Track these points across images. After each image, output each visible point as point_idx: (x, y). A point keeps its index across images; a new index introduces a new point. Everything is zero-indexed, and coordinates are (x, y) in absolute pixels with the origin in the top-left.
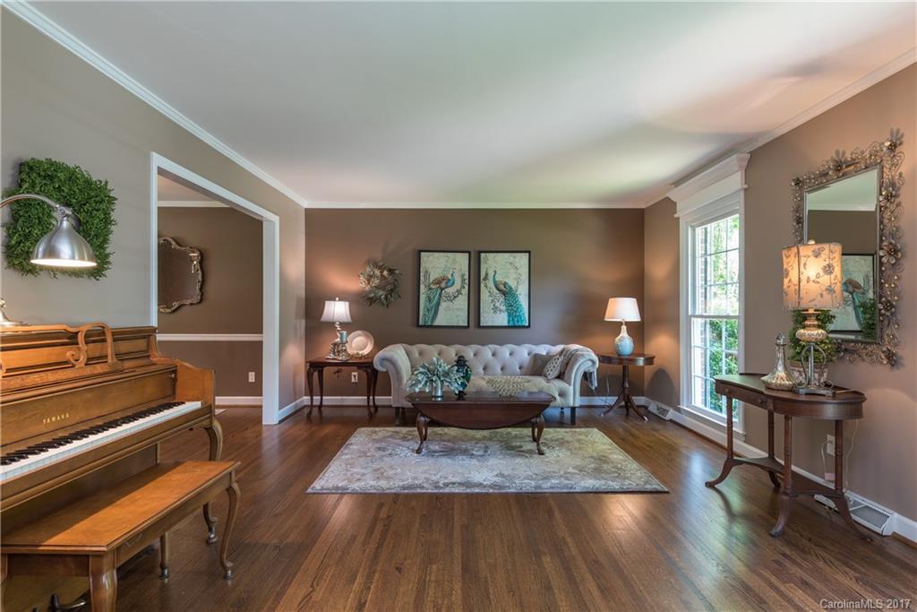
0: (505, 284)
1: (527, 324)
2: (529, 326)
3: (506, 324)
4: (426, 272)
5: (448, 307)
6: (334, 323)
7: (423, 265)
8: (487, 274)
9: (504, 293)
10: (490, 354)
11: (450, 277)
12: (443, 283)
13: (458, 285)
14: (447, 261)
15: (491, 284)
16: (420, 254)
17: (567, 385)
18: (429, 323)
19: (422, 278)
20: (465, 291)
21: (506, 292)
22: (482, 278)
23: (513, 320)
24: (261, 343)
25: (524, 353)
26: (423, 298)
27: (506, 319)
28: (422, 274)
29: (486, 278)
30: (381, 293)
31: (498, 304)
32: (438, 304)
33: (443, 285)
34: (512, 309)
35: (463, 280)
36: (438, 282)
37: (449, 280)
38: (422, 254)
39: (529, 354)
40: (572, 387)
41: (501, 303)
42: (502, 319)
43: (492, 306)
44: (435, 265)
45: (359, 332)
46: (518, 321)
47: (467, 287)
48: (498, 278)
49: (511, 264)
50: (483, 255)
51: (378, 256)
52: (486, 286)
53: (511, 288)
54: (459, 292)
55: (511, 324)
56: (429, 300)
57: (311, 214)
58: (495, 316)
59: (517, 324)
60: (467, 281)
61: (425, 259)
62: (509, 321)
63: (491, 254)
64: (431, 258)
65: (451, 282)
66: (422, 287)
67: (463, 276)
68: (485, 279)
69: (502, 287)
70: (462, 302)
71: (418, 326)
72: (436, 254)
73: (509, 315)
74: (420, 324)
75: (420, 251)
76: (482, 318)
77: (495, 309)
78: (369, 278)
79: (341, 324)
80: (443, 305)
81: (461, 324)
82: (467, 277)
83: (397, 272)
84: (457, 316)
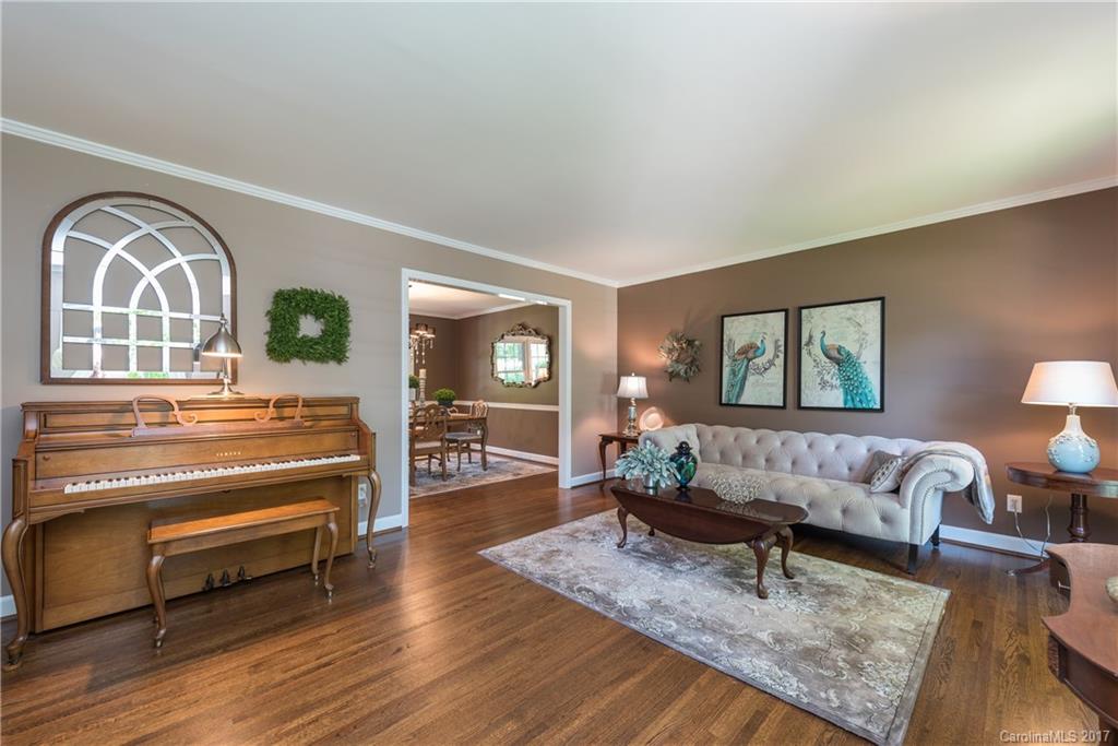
0: (839, 350)
1: (878, 406)
2: (882, 410)
3: (841, 405)
4: (730, 340)
5: (757, 381)
6: (630, 399)
7: (726, 332)
8: (811, 337)
9: (838, 362)
10: (806, 447)
11: (759, 344)
12: (750, 351)
13: (769, 354)
14: (756, 325)
15: (817, 350)
16: (723, 321)
17: (898, 506)
18: (734, 402)
19: (725, 348)
20: (780, 361)
21: (841, 360)
22: (803, 343)
23: (853, 400)
24: (557, 413)
25: (859, 448)
26: (726, 371)
27: (842, 397)
28: (725, 343)
29: (810, 342)
30: (682, 368)
31: (827, 378)
32: (744, 378)
33: (750, 355)
34: (851, 382)
35: (777, 348)
36: (744, 351)
37: (758, 348)
38: (726, 319)
39: (869, 450)
40: (906, 513)
41: (832, 373)
42: (835, 398)
43: (819, 380)
44: (740, 331)
45: (653, 408)
46: (861, 401)
47: (782, 356)
48: (828, 341)
49: (849, 319)
50: (804, 312)
51: (680, 327)
52: (810, 353)
53: (849, 354)
54: (771, 363)
55: (850, 405)
56: (734, 373)
57: (623, 294)
58: (823, 392)
59: (859, 406)
60: (782, 348)
61: (729, 325)
62: (846, 402)
63: (817, 309)
64: (736, 323)
65: (760, 351)
66: (726, 358)
67: (776, 342)
68: (807, 344)
69: (834, 354)
70: (776, 375)
71: (721, 404)
72: (742, 318)
73: (846, 394)
74: (723, 402)
75: (723, 317)
76: (803, 396)
77: (824, 384)
78: (670, 351)
79: (636, 400)
80: (751, 379)
81: (773, 403)
82: (782, 343)
83: (697, 343)
84: (769, 393)
